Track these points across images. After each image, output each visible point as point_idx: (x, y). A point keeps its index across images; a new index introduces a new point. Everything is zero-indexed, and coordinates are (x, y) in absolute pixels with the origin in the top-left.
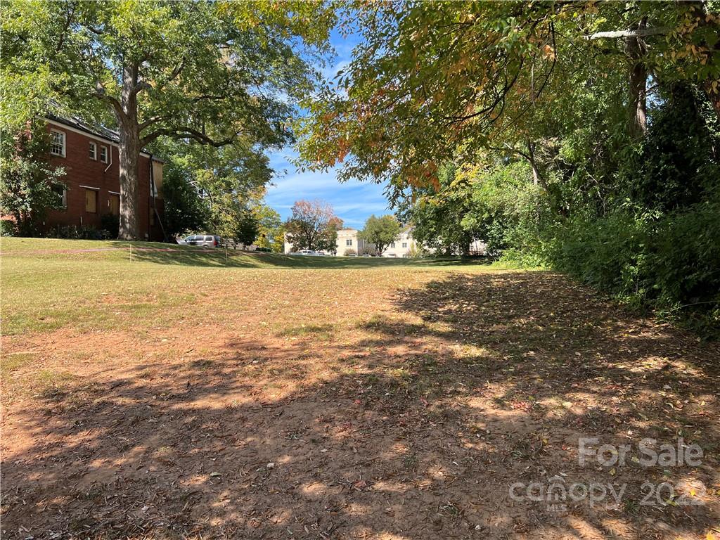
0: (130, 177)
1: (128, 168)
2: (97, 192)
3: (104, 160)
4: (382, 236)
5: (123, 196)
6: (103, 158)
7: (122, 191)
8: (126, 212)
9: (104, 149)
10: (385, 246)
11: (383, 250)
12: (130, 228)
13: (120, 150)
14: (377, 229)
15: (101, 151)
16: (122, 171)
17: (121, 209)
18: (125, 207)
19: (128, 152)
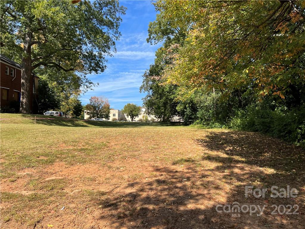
0: (27, 84)
1: (26, 79)
2: (8, 90)
3: (12, 75)
4: (134, 113)
5: (23, 92)
6: (12, 74)
7: (22, 90)
8: (24, 100)
9: (12, 70)
10: (134, 117)
11: (134, 119)
12: (25, 107)
13: (22, 71)
14: (131, 110)
15: (11, 71)
16: (22, 81)
17: (21, 99)
18: (23, 98)
19: (26, 72)
